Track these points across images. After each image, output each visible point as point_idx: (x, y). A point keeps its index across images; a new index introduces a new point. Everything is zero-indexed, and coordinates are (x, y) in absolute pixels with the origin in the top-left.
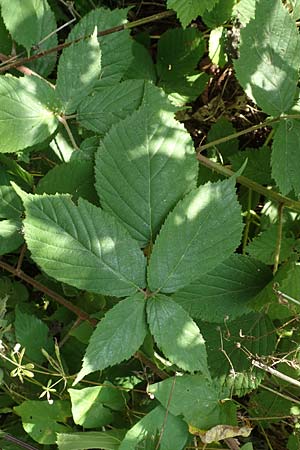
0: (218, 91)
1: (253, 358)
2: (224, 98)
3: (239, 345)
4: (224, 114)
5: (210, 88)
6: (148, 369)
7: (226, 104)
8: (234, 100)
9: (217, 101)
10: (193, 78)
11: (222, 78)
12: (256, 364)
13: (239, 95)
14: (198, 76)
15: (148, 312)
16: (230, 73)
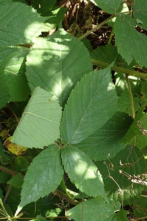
0: (73, 19)
1: (132, 178)
2: (78, 23)
3: (121, 172)
4: (80, 33)
5: (68, 19)
6: (64, 200)
7: (80, 27)
8: (84, 23)
9: (74, 26)
10: (56, 12)
11: (74, 11)
12: (135, 181)
13: (87, 19)
14: (59, 9)
15: (62, 158)
16: (78, 7)
